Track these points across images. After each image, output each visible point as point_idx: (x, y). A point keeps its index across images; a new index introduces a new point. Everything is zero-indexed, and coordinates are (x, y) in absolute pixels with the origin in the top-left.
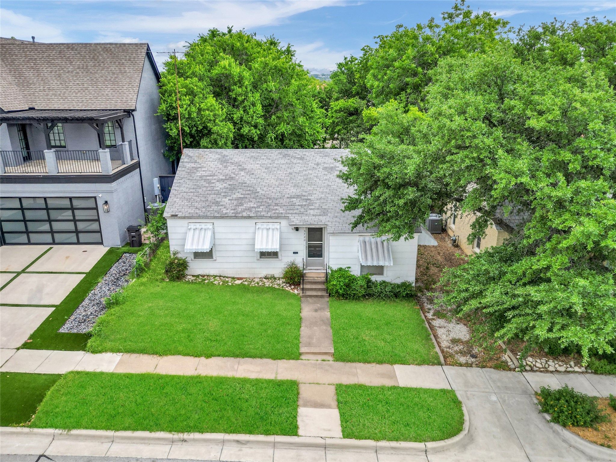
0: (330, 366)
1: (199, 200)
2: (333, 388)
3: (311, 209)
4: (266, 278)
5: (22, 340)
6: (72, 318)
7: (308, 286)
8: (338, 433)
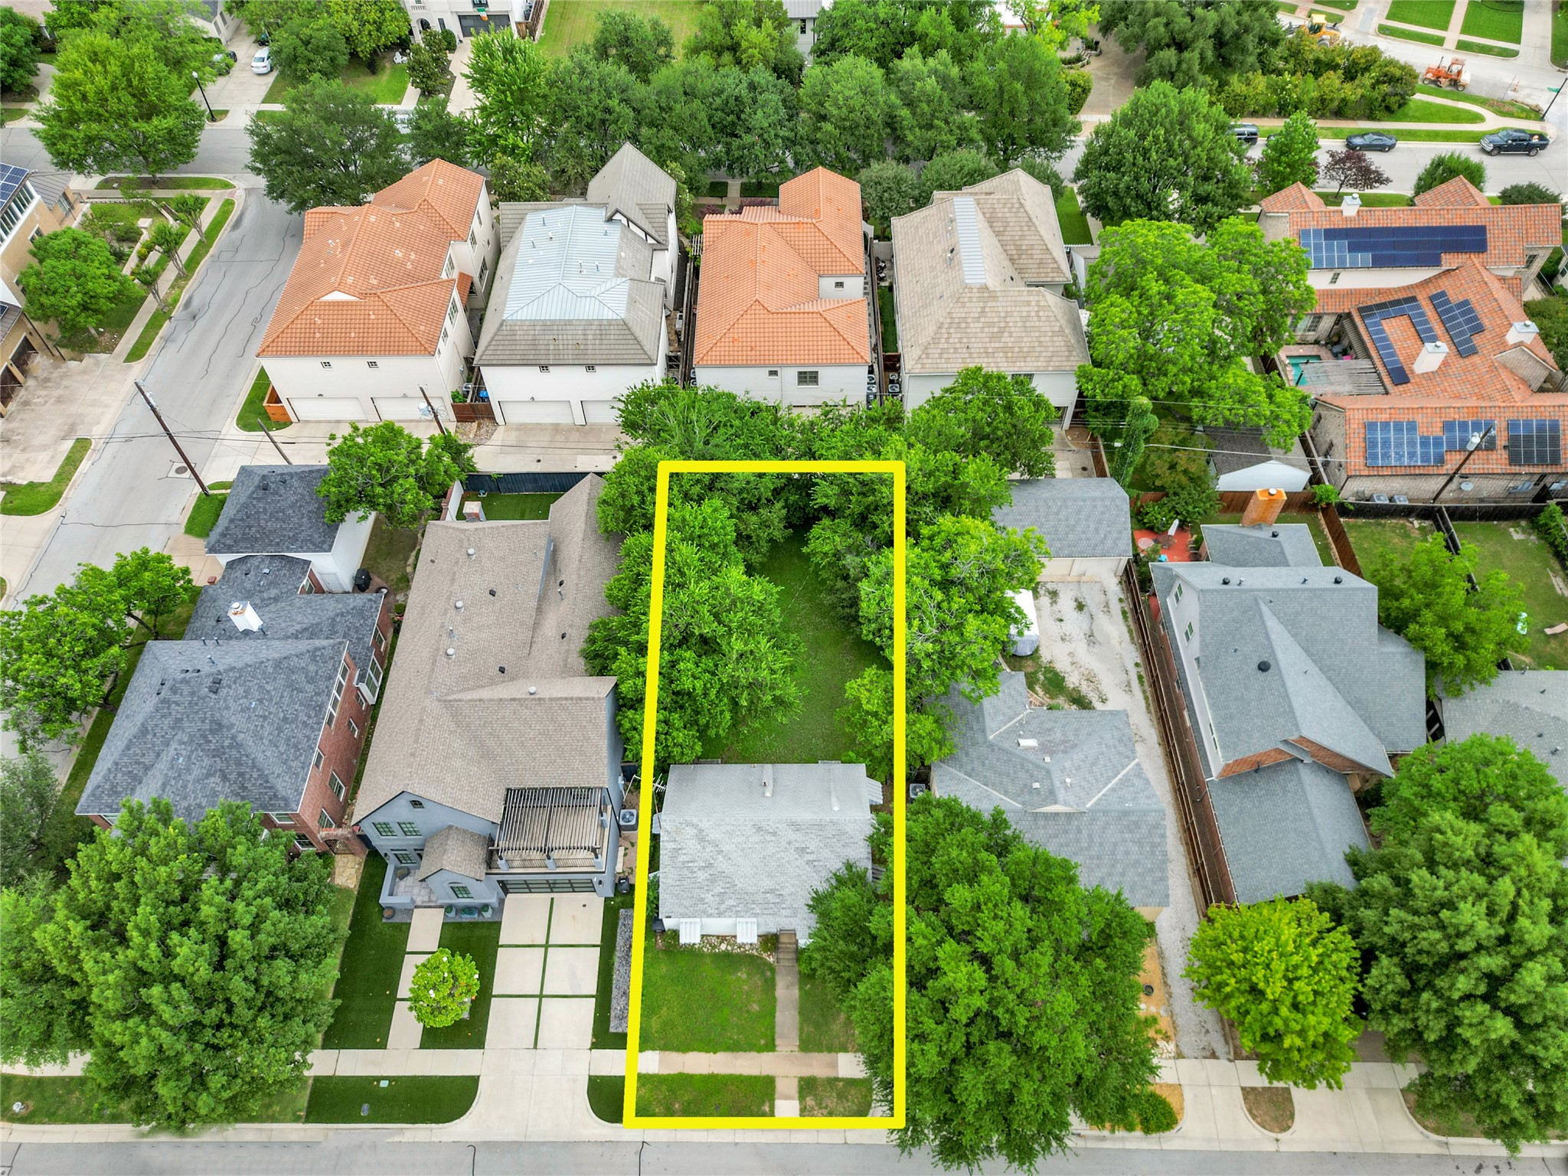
0: (797, 1057)
1: (685, 896)
2: (796, 1080)
5: (588, 1039)
6: (613, 1014)
7: (781, 956)
8: (797, 1113)
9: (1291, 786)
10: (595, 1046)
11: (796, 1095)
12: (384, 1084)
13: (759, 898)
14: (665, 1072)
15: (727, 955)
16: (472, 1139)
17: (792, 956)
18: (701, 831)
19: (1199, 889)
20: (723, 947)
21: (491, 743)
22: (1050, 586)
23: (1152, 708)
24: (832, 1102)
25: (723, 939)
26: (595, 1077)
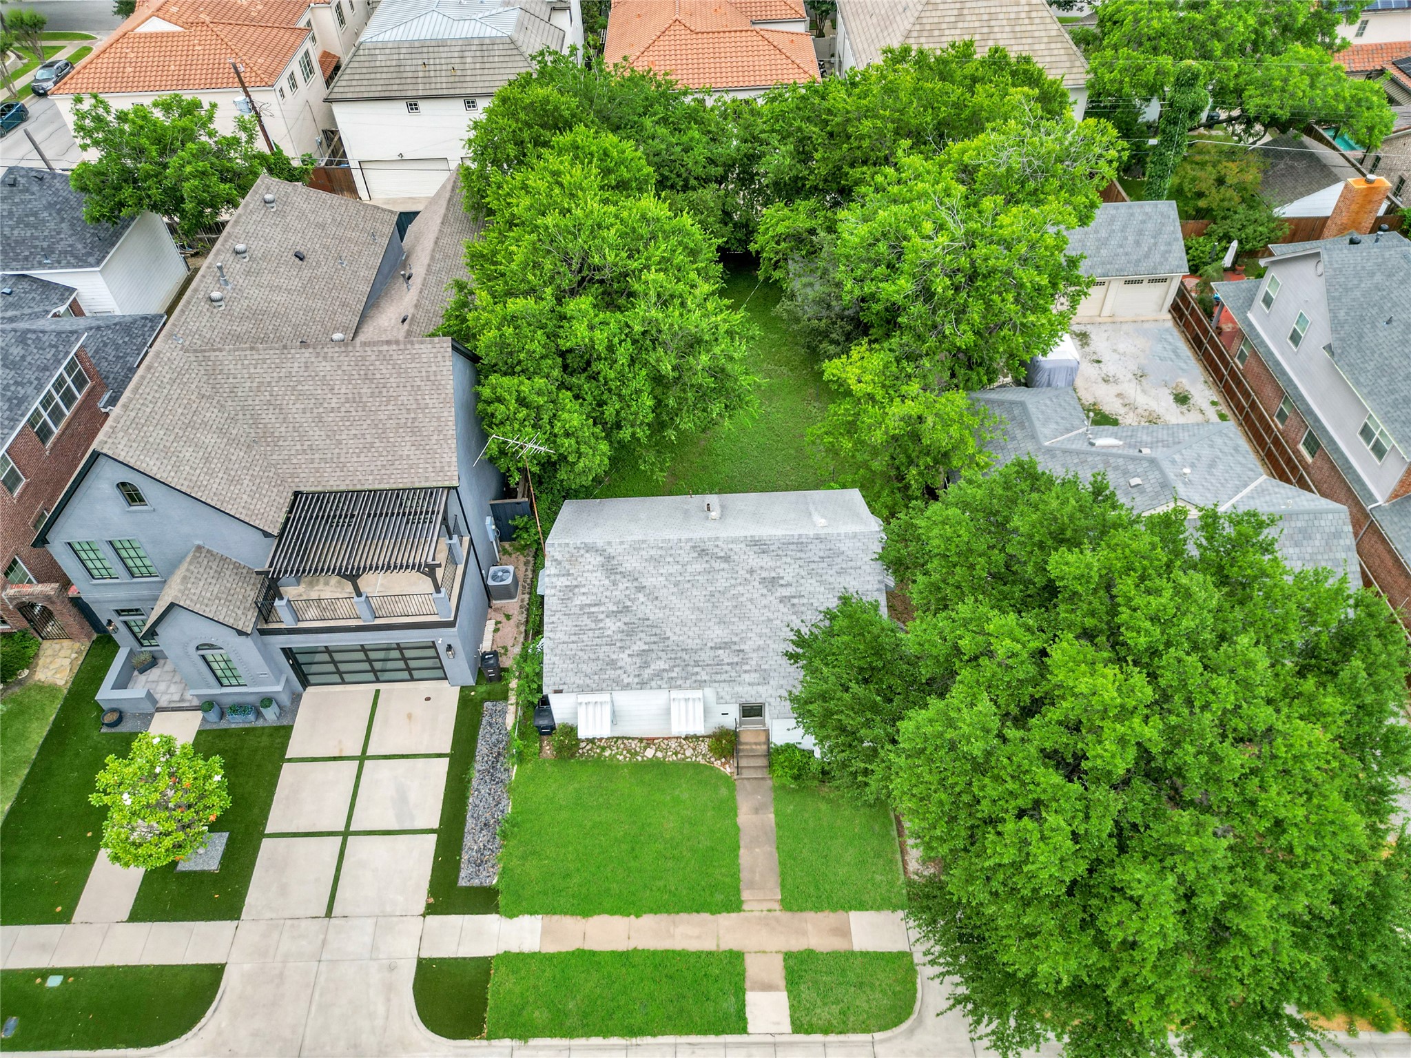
0: (777, 920)
1: (586, 657)
2: (780, 957)
3: (745, 672)
4: (686, 738)
5: (421, 898)
6: (465, 857)
7: (743, 763)
8: (787, 1026)
10: (431, 910)
11: (782, 984)
12: (54, 982)
13: (706, 656)
14: (551, 948)
15: (655, 764)
17: (762, 762)
18: (610, 558)
20: (650, 753)
21: (269, 417)
25: (649, 742)
26: (432, 960)
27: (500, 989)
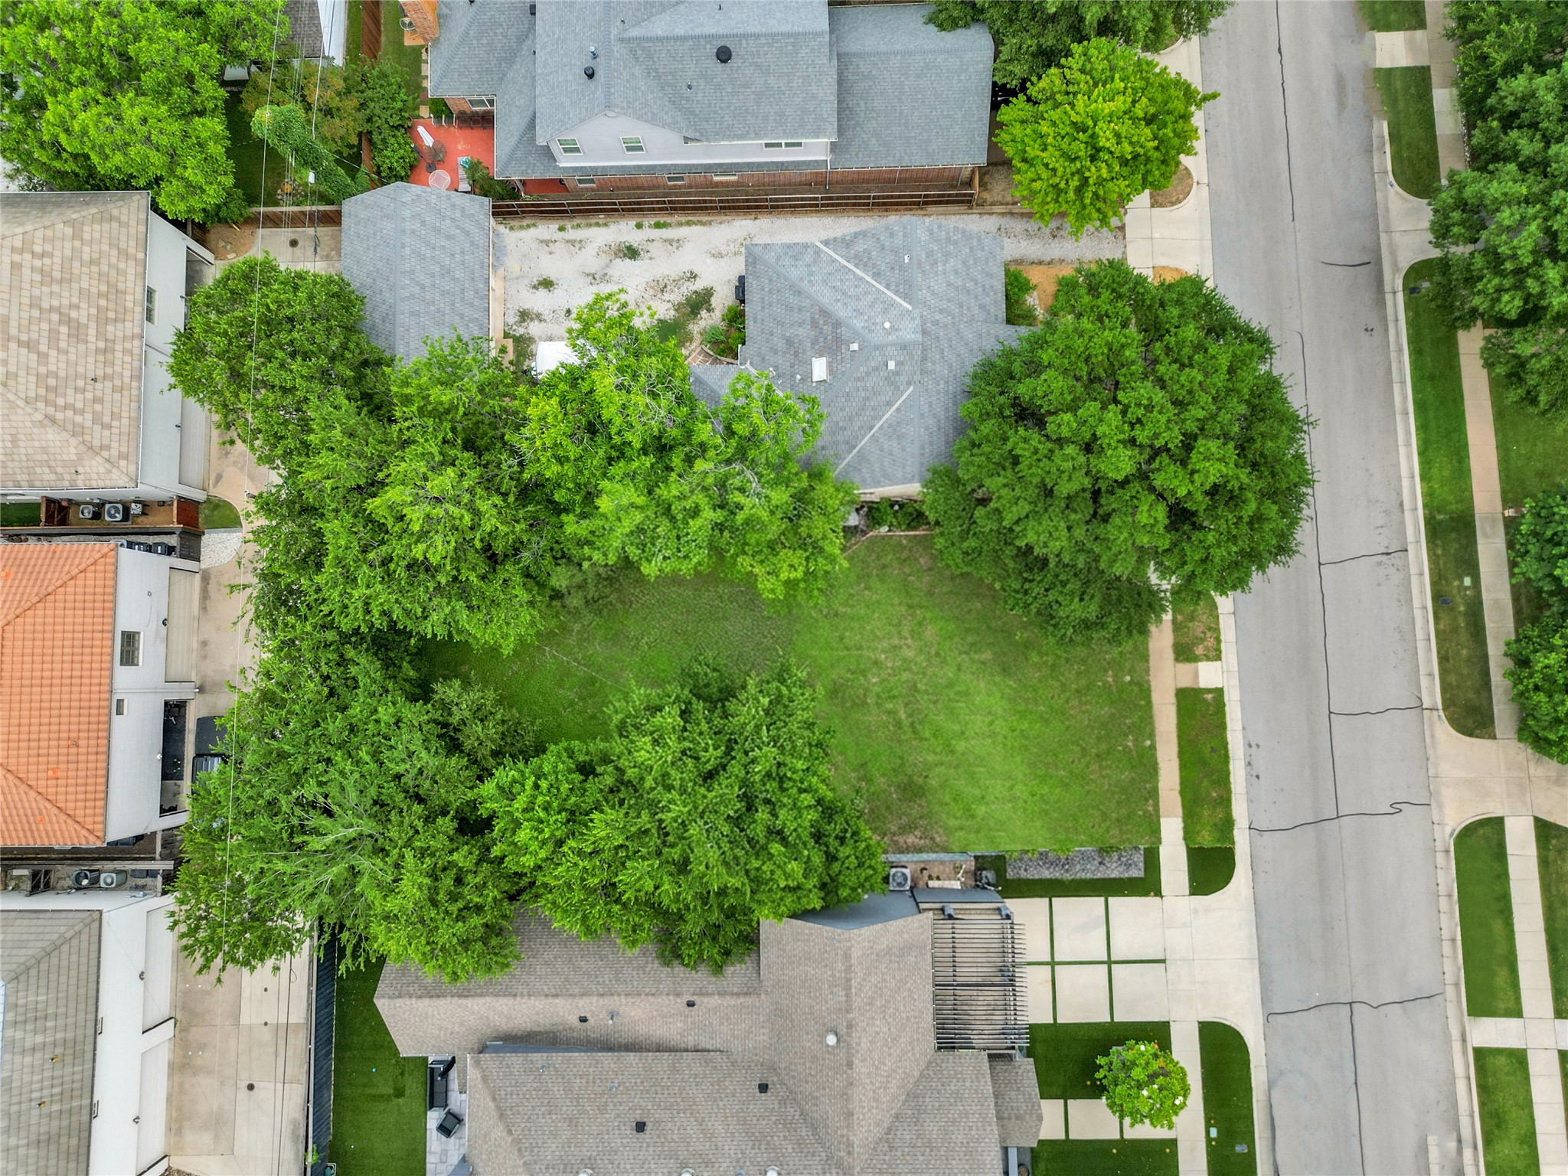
2: (1178, 666)
5: (1151, 901)
6: (1124, 875)
8: (1218, 664)
9: (864, 68)
10: (1158, 893)
11: (1193, 665)
12: (1214, 1132)
14: (1179, 810)
16: (1261, 1019)
19: (941, 208)
22: (511, 320)
23: (705, 219)
24: (1197, 628)
26: (1191, 886)
27: (1207, 839)
